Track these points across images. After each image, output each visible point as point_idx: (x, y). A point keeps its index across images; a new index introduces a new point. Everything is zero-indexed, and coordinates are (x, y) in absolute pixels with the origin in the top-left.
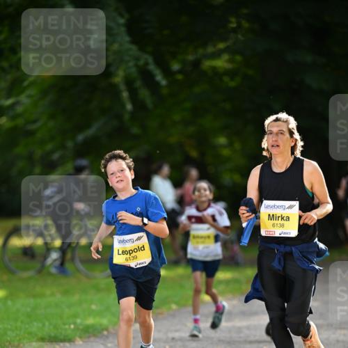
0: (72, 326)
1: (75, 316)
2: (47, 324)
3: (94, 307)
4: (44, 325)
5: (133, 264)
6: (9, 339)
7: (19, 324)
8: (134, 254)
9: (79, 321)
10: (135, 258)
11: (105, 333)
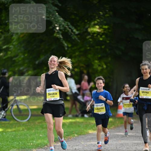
0: (32, 144)
1: (33, 139)
2: (21, 143)
3: (41, 135)
4: (19, 143)
5: (100, 113)
6: (4, 149)
7: (8, 143)
8: (100, 110)
9: (34, 141)
10: (100, 111)
11: (46, 146)
